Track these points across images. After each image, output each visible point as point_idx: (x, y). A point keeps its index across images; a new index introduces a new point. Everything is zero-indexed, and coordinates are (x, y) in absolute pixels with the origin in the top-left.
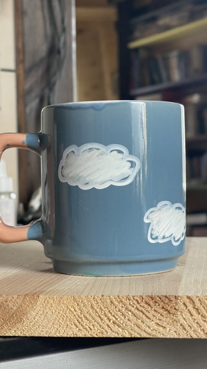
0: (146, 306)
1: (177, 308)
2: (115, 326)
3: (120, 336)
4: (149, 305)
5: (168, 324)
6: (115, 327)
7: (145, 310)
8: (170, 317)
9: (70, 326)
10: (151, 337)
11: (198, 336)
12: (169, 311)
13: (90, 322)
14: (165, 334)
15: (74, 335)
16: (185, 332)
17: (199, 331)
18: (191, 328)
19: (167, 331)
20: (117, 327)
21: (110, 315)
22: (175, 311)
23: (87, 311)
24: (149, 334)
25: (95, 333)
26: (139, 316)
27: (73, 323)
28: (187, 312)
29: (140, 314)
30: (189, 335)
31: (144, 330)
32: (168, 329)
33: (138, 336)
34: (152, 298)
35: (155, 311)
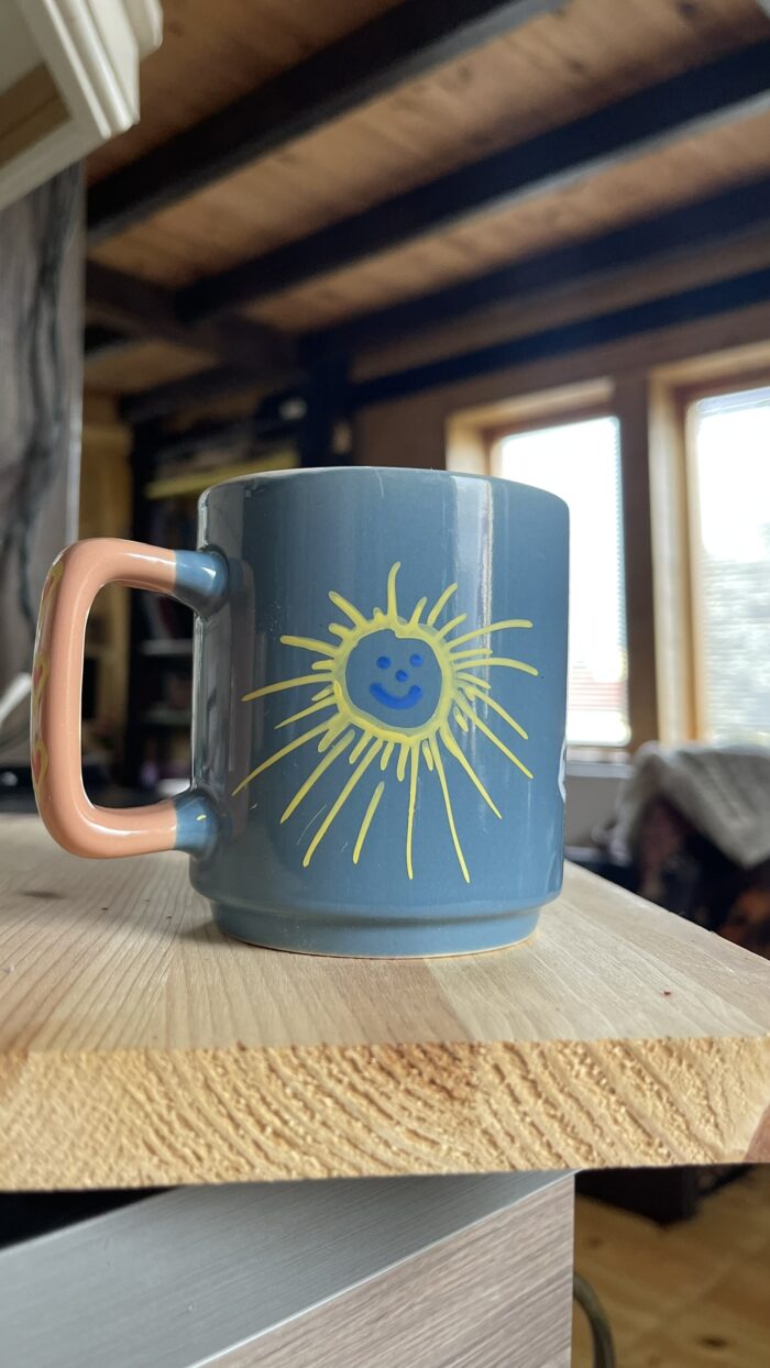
0: (380, 1078)
1: (474, 1080)
2: (279, 1144)
3: (294, 1176)
4: (390, 1074)
5: (445, 1131)
6: (280, 1149)
7: (377, 1089)
8: (452, 1111)
9: (130, 1152)
10: (392, 1173)
11: (533, 1165)
12: (450, 1094)
13: (197, 1135)
14: (434, 1162)
15: (142, 1180)
16: (495, 1153)
17: (537, 1147)
18: (513, 1140)
19: (442, 1154)
20: (285, 1147)
21: (263, 1110)
22: (468, 1089)
23: (190, 1100)
24: (385, 1165)
25: (214, 1170)
26: (359, 1111)
27: (140, 1142)
28: (503, 1092)
29: (361, 1105)
30: (507, 1164)
31: (370, 1152)
32: (445, 1147)
33: (352, 1173)
34: (401, 1054)
35: (408, 1092)
